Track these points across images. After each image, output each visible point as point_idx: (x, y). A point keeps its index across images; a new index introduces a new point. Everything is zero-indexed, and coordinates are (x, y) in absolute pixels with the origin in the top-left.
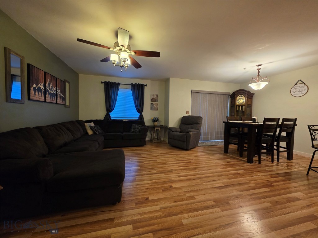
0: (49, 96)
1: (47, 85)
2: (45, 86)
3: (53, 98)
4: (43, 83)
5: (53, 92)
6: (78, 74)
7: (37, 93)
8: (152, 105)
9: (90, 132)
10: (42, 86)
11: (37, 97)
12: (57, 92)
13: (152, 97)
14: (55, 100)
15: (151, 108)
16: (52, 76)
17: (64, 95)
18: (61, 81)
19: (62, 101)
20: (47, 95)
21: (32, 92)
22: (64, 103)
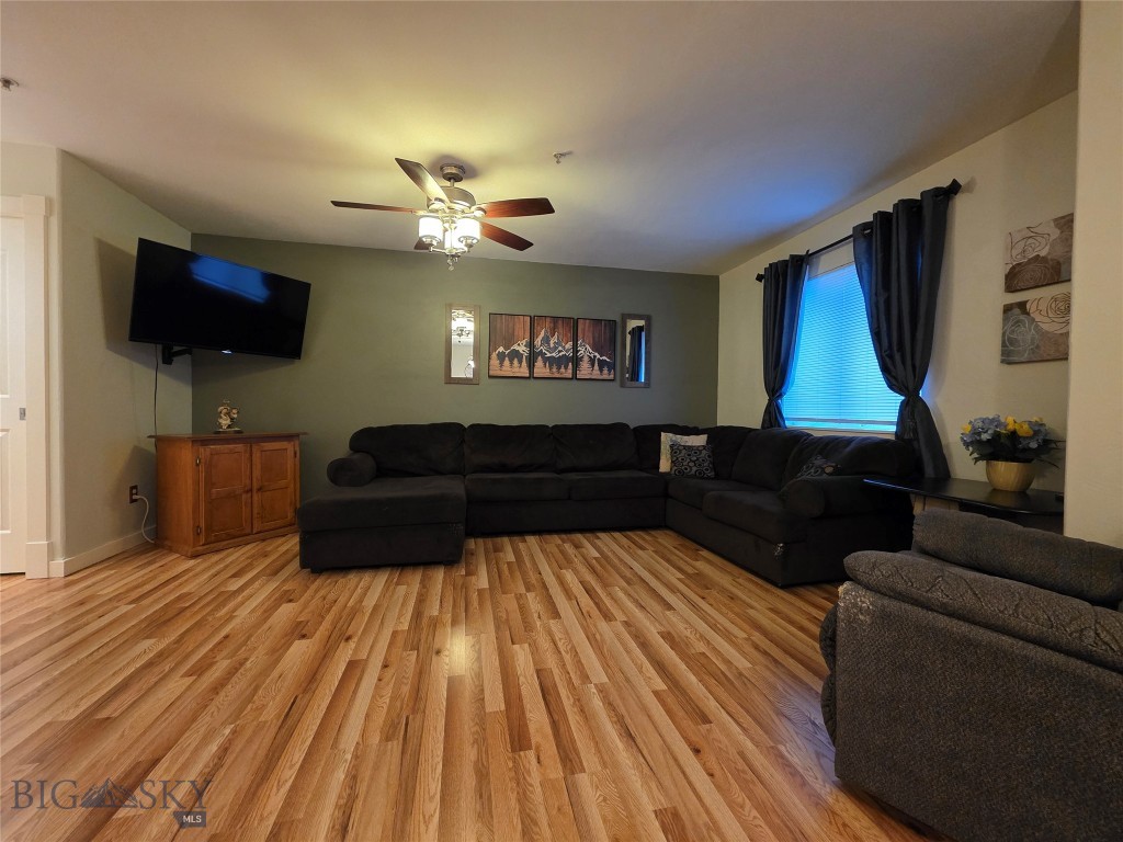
0: (545, 365)
1: (538, 342)
3: (559, 368)
4: (524, 342)
5: (564, 353)
6: (718, 278)
7: (507, 362)
8: (1018, 322)
9: (665, 465)
10: (522, 348)
11: (507, 369)
12: (578, 351)
13: (1014, 253)
14: (570, 371)
15: (1004, 345)
16: (555, 319)
17: (613, 355)
18: (597, 322)
19: (601, 370)
20: (539, 363)
21: (495, 362)
22: (612, 377)
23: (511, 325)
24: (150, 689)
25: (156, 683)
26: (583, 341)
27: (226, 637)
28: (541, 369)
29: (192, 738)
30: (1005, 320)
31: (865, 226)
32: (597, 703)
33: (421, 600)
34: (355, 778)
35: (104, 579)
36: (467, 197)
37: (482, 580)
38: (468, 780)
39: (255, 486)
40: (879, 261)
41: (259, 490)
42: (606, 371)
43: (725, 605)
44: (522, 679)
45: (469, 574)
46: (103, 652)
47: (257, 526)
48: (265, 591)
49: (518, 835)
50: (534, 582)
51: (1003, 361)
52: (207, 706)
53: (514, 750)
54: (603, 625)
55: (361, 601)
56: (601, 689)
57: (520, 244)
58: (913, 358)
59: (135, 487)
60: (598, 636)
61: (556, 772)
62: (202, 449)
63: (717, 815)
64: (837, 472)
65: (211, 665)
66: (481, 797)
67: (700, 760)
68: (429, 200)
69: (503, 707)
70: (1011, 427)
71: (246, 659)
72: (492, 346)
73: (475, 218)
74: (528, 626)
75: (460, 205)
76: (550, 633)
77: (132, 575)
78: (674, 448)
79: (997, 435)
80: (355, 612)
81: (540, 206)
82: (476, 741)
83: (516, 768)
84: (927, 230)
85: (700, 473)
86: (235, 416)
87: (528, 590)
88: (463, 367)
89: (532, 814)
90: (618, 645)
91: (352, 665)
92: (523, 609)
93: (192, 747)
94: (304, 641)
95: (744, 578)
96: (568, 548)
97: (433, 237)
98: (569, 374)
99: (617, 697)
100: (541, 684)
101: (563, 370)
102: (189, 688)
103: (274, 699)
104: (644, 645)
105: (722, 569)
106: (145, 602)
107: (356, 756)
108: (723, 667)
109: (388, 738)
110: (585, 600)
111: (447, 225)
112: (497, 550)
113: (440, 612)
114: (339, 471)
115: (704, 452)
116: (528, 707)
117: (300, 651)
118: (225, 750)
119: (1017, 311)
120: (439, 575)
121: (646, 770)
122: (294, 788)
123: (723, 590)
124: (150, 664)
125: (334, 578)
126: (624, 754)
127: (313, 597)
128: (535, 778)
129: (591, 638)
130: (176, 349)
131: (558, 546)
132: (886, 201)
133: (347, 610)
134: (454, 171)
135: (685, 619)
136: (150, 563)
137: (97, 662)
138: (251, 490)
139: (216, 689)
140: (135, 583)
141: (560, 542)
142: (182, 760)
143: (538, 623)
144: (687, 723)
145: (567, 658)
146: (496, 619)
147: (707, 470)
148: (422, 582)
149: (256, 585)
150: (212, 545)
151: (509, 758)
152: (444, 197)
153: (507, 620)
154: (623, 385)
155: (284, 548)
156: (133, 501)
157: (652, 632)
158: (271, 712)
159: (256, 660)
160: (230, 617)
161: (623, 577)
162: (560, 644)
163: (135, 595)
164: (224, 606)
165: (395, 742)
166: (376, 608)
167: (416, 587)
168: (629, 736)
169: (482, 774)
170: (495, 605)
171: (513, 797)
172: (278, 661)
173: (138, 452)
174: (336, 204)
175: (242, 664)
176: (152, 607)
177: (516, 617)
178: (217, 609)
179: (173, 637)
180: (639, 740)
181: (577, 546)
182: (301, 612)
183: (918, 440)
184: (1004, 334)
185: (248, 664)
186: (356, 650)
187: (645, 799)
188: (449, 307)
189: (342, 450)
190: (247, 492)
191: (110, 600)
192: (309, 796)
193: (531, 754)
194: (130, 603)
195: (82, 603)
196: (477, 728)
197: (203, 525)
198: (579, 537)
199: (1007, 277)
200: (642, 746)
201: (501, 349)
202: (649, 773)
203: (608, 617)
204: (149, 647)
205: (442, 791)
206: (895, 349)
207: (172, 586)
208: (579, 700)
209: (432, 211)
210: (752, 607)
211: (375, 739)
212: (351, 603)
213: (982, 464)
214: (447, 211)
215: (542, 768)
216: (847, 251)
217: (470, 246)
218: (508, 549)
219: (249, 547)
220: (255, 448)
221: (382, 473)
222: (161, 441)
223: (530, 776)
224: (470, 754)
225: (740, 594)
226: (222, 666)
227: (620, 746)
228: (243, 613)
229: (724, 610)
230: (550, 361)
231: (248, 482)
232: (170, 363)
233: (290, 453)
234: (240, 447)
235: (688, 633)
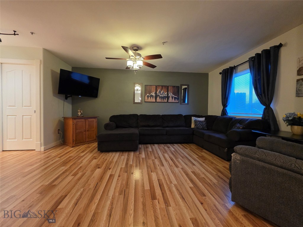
0: (160, 98)
1: (158, 92)
2: (156, 93)
3: (163, 99)
4: (154, 93)
5: (165, 95)
6: (208, 74)
7: (149, 98)
8: (301, 84)
9: (193, 126)
10: (153, 94)
11: (149, 100)
12: (168, 95)
13: (300, 64)
14: (166, 100)
15: (297, 91)
16: (162, 86)
17: (178, 96)
18: (174, 87)
19: (175, 100)
20: (158, 98)
21: (146, 98)
22: (178, 102)
23: (150, 88)
24: (64, 178)
25: (65, 177)
26: (170, 92)
27: (81, 167)
28: (158, 100)
29: (74, 191)
30: (297, 83)
31: (252, 58)
32: (174, 189)
33: (128, 160)
34: (112, 203)
35: (52, 152)
36: (140, 55)
37: (143, 155)
38: (140, 206)
39: (87, 130)
40: (257, 68)
41: (88, 131)
42: (176, 100)
43: (210, 165)
44: (154, 182)
45: (140, 154)
46: (53, 169)
47: (87, 140)
48: (89, 156)
49: (154, 221)
50: (157, 156)
51: (296, 96)
52: (77, 183)
53: (152, 200)
54: (176, 169)
55: (113, 160)
56: (175, 185)
57: (153, 66)
58: (268, 95)
59: (59, 130)
60: (174, 171)
61: (163, 206)
62: (74, 120)
63: (207, 221)
64: (243, 128)
65: (78, 173)
66: (144, 211)
67: (203, 206)
68: (130, 56)
69: (149, 188)
70: (299, 116)
71: (86, 173)
72: (146, 94)
73: (141, 60)
74: (155, 168)
75: (138, 57)
76: (161, 170)
77: (59, 151)
78: (195, 121)
79: (294, 118)
80: (111, 162)
81: (159, 56)
82: (142, 197)
83: (153, 204)
84: (272, 58)
85: (203, 128)
86: (82, 112)
87: (155, 158)
88: (138, 99)
89: (157, 216)
90: (180, 174)
91: (111, 176)
92: (154, 163)
93: (74, 193)
94: (99, 169)
95: (216, 158)
96: (166, 148)
97: (130, 66)
98: (166, 101)
99: (179, 188)
100: (159, 183)
101: (164, 100)
102: (73, 179)
103: (92, 182)
104: (187, 175)
105: (210, 155)
106: (62, 158)
107: (112, 198)
108: (209, 182)
109: (120, 194)
110: (171, 162)
111: (134, 62)
112: (147, 148)
113: (133, 163)
114: (107, 126)
115: (204, 122)
116: (156, 189)
117: (98, 171)
118: (81, 194)
119: (301, 81)
120: (132, 154)
121: (188, 207)
122: (98, 204)
123: (209, 161)
124: (64, 173)
125: (106, 153)
126: (182, 203)
127: (101, 158)
128: (158, 207)
129: (172, 172)
130: (68, 96)
131: (163, 147)
132: (259, 50)
133: (109, 162)
134: (136, 48)
135: (198, 168)
136: (62, 148)
137: (52, 171)
138: (86, 131)
139: (79, 179)
140: (60, 153)
141: (164, 146)
142: (72, 196)
143: (158, 167)
144: (199, 196)
145: (166, 177)
146: (147, 166)
147: (205, 127)
148: (128, 155)
149: (87, 154)
150: (77, 144)
151: (151, 201)
152: (133, 55)
153: (150, 166)
154: (181, 104)
155: (94, 146)
156: (59, 133)
157: (189, 171)
158: (92, 186)
159: (88, 173)
160: (82, 162)
161: (181, 156)
162: (164, 173)
163: (59, 156)
164: (80, 160)
165: (122, 195)
166: (116, 162)
167: (126, 157)
168: (183, 198)
169: (144, 205)
170: (147, 162)
171: (152, 211)
172: (93, 173)
173: (60, 121)
174: (106, 58)
175: (85, 174)
176: (64, 159)
177: (152, 165)
178: (78, 160)
179: (69, 166)
180: (186, 200)
181: (168, 147)
182: (98, 161)
183: (269, 119)
184: (297, 88)
185: (86, 174)
186: (112, 172)
187: (187, 215)
188: (134, 84)
189: (107, 121)
190: (85, 131)
191: (54, 157)
192: (102, 207)
193: (157, 201)
194: (59, 158)
195: (48, 157)
196: (142, 193)
197: (75, 139)
198: (169, 145)
199: (298, 71)
200: (186, 201)
201: (148, 95)
202: (188, 208)
203: (177, 166)
204: (63, 168)
205: (134, 208)
206: (262, 93)
207: (68, 154)
208: (169, 188)
209: (130, 59)
210: (218, 166)
211: (117, 194)
212: (110, 160)
213: (289, 126)
214: (134, 59)
215: (159, 205)
216: (247, 65)
217: (140, 68)
218: (150, 148)
219: (86, 145)
220: (87, 120)
221: (118, 127)
222: (65, 118)
223: (156, 206)
224: (141, 200)
225: (214, 162)
226: (80, 174)
227: (181, 200)
228: (84, 161)
229: (210, 166)
230: (161, 98)
231: (85, 129)
232: (67, 99)
233: (95, 122)
234: (83, 120)
235: (199, 172)
